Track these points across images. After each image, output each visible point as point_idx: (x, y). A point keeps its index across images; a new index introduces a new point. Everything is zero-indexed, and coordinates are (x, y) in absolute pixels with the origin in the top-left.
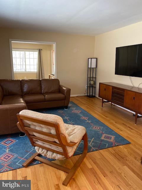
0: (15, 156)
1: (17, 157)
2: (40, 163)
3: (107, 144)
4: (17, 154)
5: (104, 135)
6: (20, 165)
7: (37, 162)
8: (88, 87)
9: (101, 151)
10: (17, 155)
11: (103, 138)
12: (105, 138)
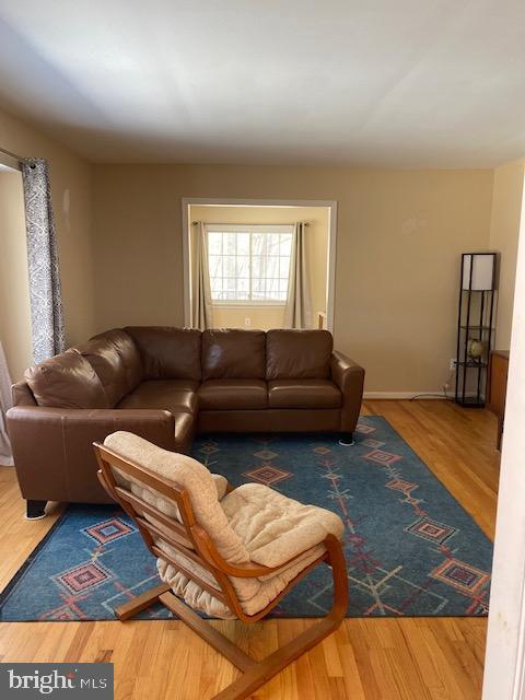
0: (109, 577)
1: (112, 584)
2: (170, 619)
3: (446, 601)
4: (118, 573)
5: (448, 564)
6: (110, 609)
7: (163, 611)
8: (457, 363)
9: (406, 621)
10: (116, 577)
11: (438, 574)
12: (447, 575)
